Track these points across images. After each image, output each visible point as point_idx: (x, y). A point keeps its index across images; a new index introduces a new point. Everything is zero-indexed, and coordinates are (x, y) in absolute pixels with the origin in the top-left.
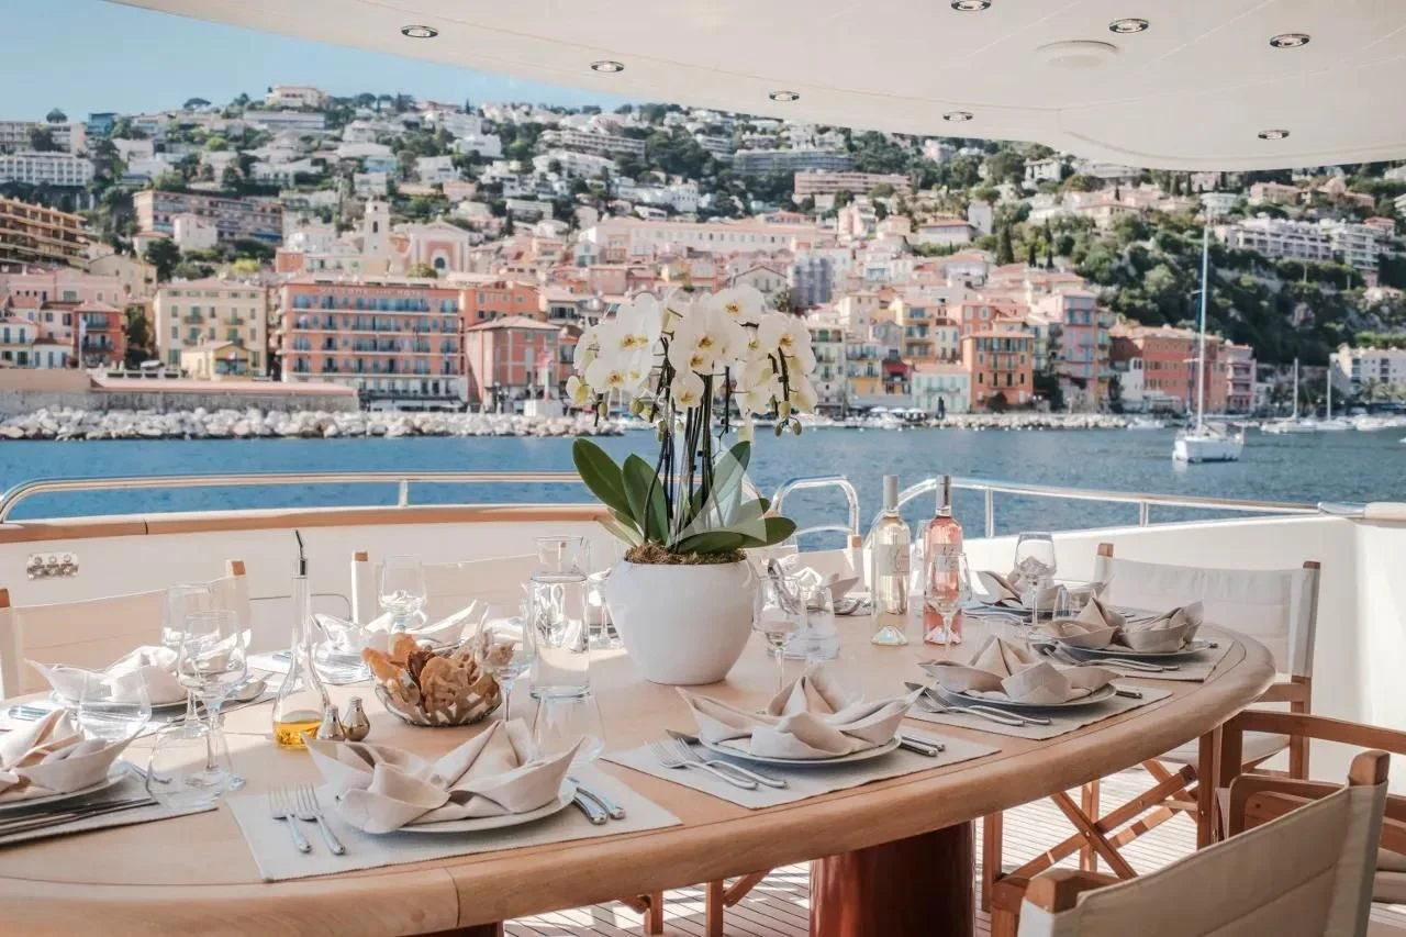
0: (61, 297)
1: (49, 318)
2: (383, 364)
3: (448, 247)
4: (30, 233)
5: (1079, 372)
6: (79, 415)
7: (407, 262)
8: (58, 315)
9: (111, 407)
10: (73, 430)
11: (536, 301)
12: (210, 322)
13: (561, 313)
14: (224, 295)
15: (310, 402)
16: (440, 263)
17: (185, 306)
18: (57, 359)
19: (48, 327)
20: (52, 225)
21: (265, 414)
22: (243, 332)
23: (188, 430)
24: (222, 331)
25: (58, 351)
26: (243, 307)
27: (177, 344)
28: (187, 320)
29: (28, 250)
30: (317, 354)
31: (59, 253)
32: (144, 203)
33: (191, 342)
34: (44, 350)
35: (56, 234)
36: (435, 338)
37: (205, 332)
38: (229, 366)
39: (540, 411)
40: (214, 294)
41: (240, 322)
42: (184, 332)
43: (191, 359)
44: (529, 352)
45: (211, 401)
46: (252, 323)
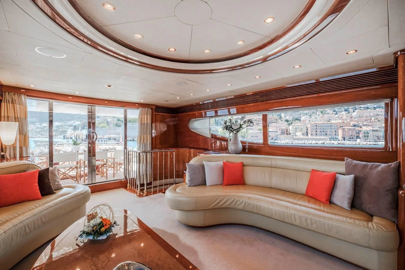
0: (278, 127)
3: (331, 117)
4: (272, 120)
6: (291, 141)
7: (324, 120)
8: (278, 129)
9: (295, 140)
10: (291, 143)
11: (350, 124)
12: (298, 129)
13: (355, 126)
14: (300, 126)
16: (330, 120)
17: (294, 127)
20: (275, 118)
21: (315, 141)
22: (303, 130)
24: (300, 130)
26: (302, 127)
27: (293, 132)
28: (295, 129)
29: (272, 122)
30: (314, 133)
31: (275, 122)
32: (283, 115)
33: (296, 131)
36: (334, 130)
37: (297, 131)
38: (303, 135)
39: (360, 141)
40: (298, 125)
41: (302, 129)
42: (294, 130)
43: (297, 134)
44: (350, 132)
46: (304, 129)
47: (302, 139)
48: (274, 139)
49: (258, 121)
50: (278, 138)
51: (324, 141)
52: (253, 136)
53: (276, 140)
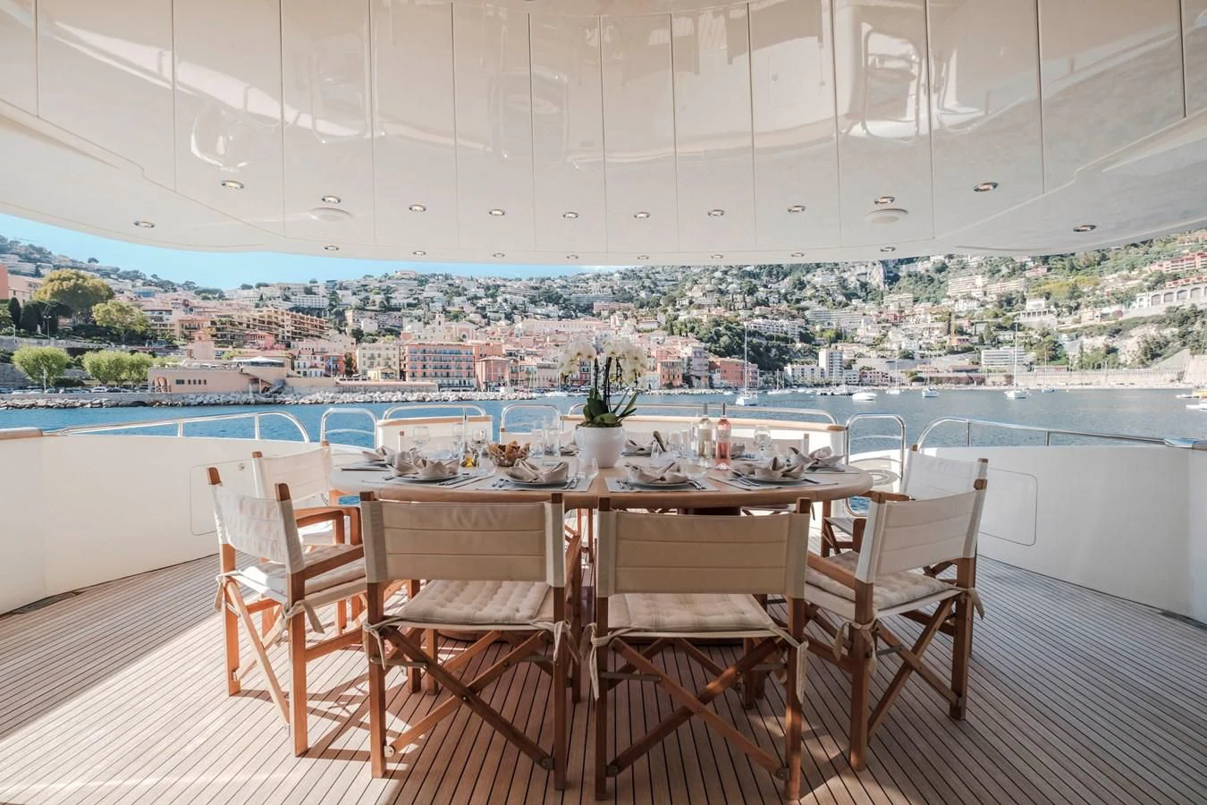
0: (319, 351)
1: (315, 358)
2: (445, 374)
3: (467, 330)
4: (306, 326)
5: (698, 374)
6: (332, 395)
7: (452, 336)
8: (318, 357)
9: (344, 392)
10: (330, 401)
11: (501, 350)
12: (378, 359)
13: (511, 354)
14: (383, 349)
15: (420, 389)
16: (464, 336)
17: (368, 353)
18: (319, 374)
19: (316, 361)
20: (315, 323)
21: (403, 393)
22: (391, 363)
23: (374, 400)
24: (382, 363)
25: (319, 371)
26: (391, 353)
27: (365, 368)
28: (369, 359)
29: (305, 333)
30: (420, 372)
31: (317, 334)
32: (349, 314)
33: (371, 366)
34: (313, 370)
35: (316, 326)
36: (464, 365)
37: (376, 363)
38: (387, 376)
40: (380, 349)
41: (389, 359)
42: (368, 363)
43: (371, 373)
44: (499, 369)
45: (382, 390)
46: (394, 360)
48: (272, 390)
49: (248, 326)
50: (287, 388)
51: (423, 393)
52: (186, 382)
53: (280, 393)
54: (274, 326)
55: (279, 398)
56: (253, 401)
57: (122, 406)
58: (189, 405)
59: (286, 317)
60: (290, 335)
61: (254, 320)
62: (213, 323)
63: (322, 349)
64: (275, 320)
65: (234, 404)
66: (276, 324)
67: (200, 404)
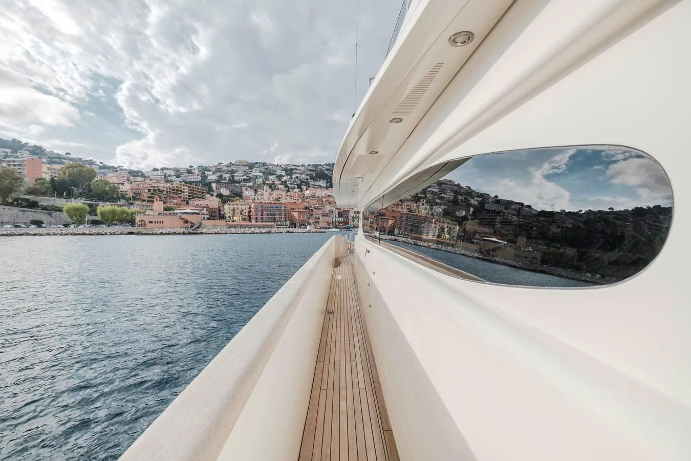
0: (205, 206)
1: (203, 210)
3: (281, 195)
4: (195, 192)
6: (225, 229)
7: (273, 198)
8: (205, 209)
9: (230, 228)
11: (302, 206)
12: (237, 211)
13: (306, 208)
14: (240, 205)
16: (280, 198)
17: (232, 207)
18: (206, 218)
20: (199, 190)
22: (244, 213)
24: (239, 212)
26: (243, 207)
27: (230, 215)
28: (232, 210)
29: (195, 196)
30: (259, 216)
31: (201, 196)
32: (214, 185)
33: (234, 215)
34: (203, 216)
35: (200, 192)
36: (283, 214)
37: (236, 213)
38: (244, 220)
39: (310, 227)
40: (237, 205)
41: (243, 210)
42: (232, 212)
43: (235, 218)
44: (301, 217)
46: (245, 211)
47: (241, 226)
48: (195, 227)
50: (202, 226)
51: (270, 229)
52: (154, 222)
53: (199, 228)
54: (179, 192)
55: (199, 231)
56: (187, 232)
57: (124, 234)
58: (156, 234)
59: (186, 187)
60: (187, 197)
61: (170, 189)
62: (149, 190)
63: (207, 205)
64: (180, 189)
65: (178, 234)
66: (181, 191)
67: (161, 234)
